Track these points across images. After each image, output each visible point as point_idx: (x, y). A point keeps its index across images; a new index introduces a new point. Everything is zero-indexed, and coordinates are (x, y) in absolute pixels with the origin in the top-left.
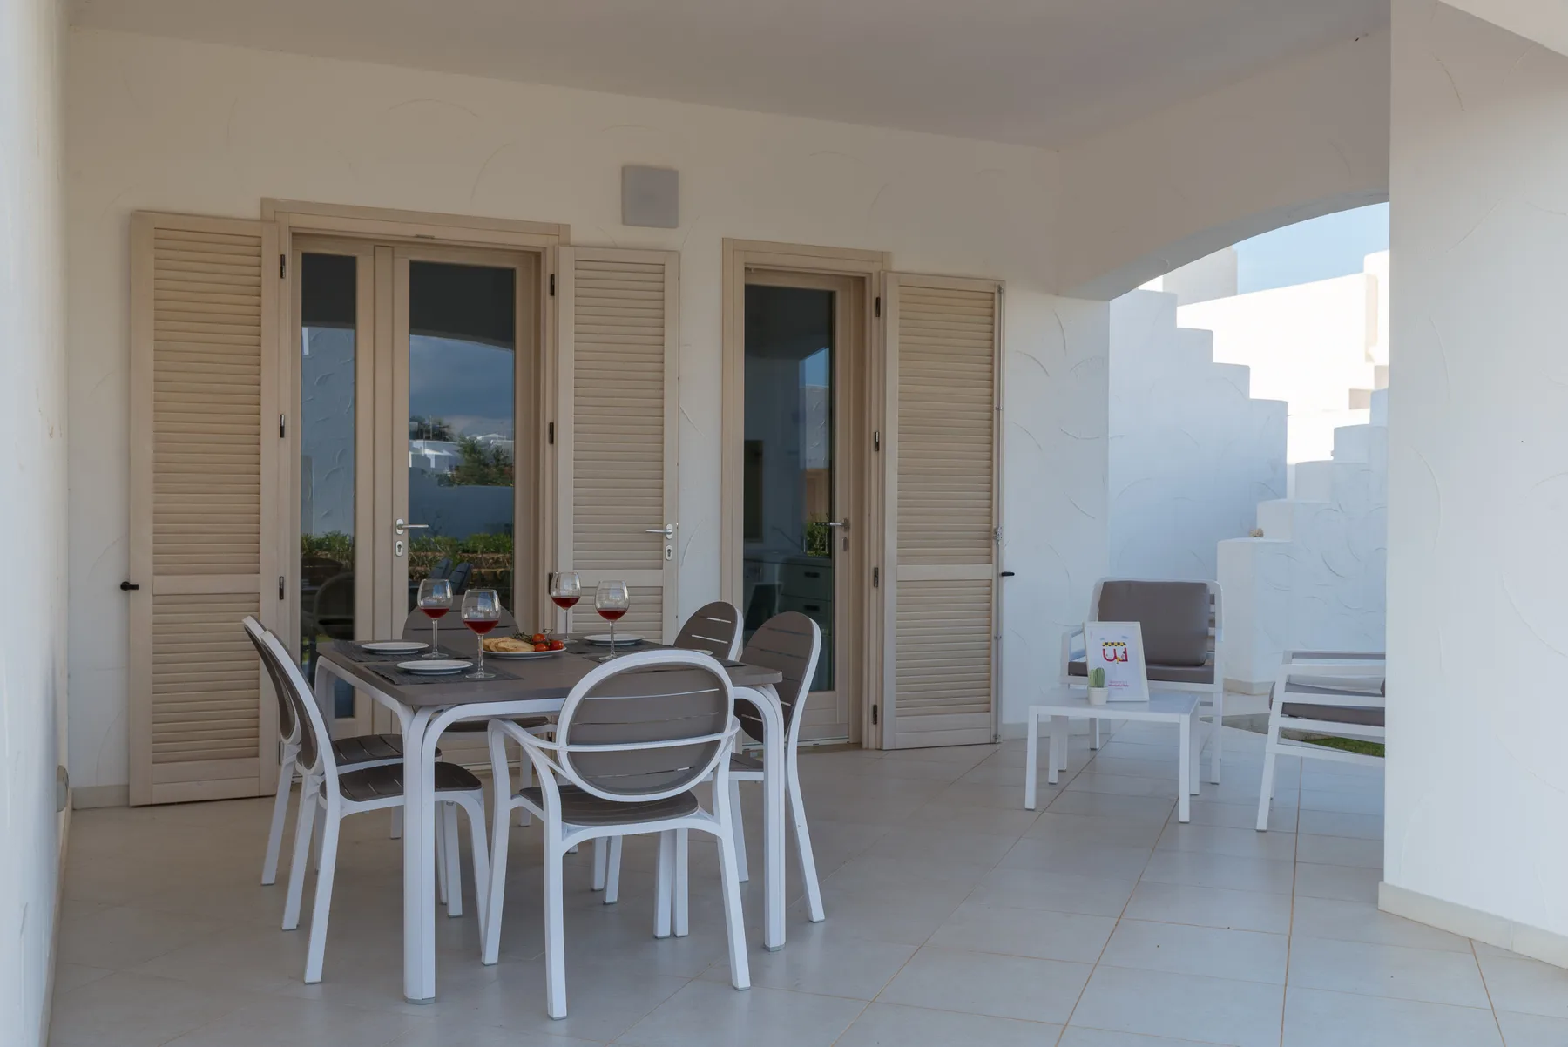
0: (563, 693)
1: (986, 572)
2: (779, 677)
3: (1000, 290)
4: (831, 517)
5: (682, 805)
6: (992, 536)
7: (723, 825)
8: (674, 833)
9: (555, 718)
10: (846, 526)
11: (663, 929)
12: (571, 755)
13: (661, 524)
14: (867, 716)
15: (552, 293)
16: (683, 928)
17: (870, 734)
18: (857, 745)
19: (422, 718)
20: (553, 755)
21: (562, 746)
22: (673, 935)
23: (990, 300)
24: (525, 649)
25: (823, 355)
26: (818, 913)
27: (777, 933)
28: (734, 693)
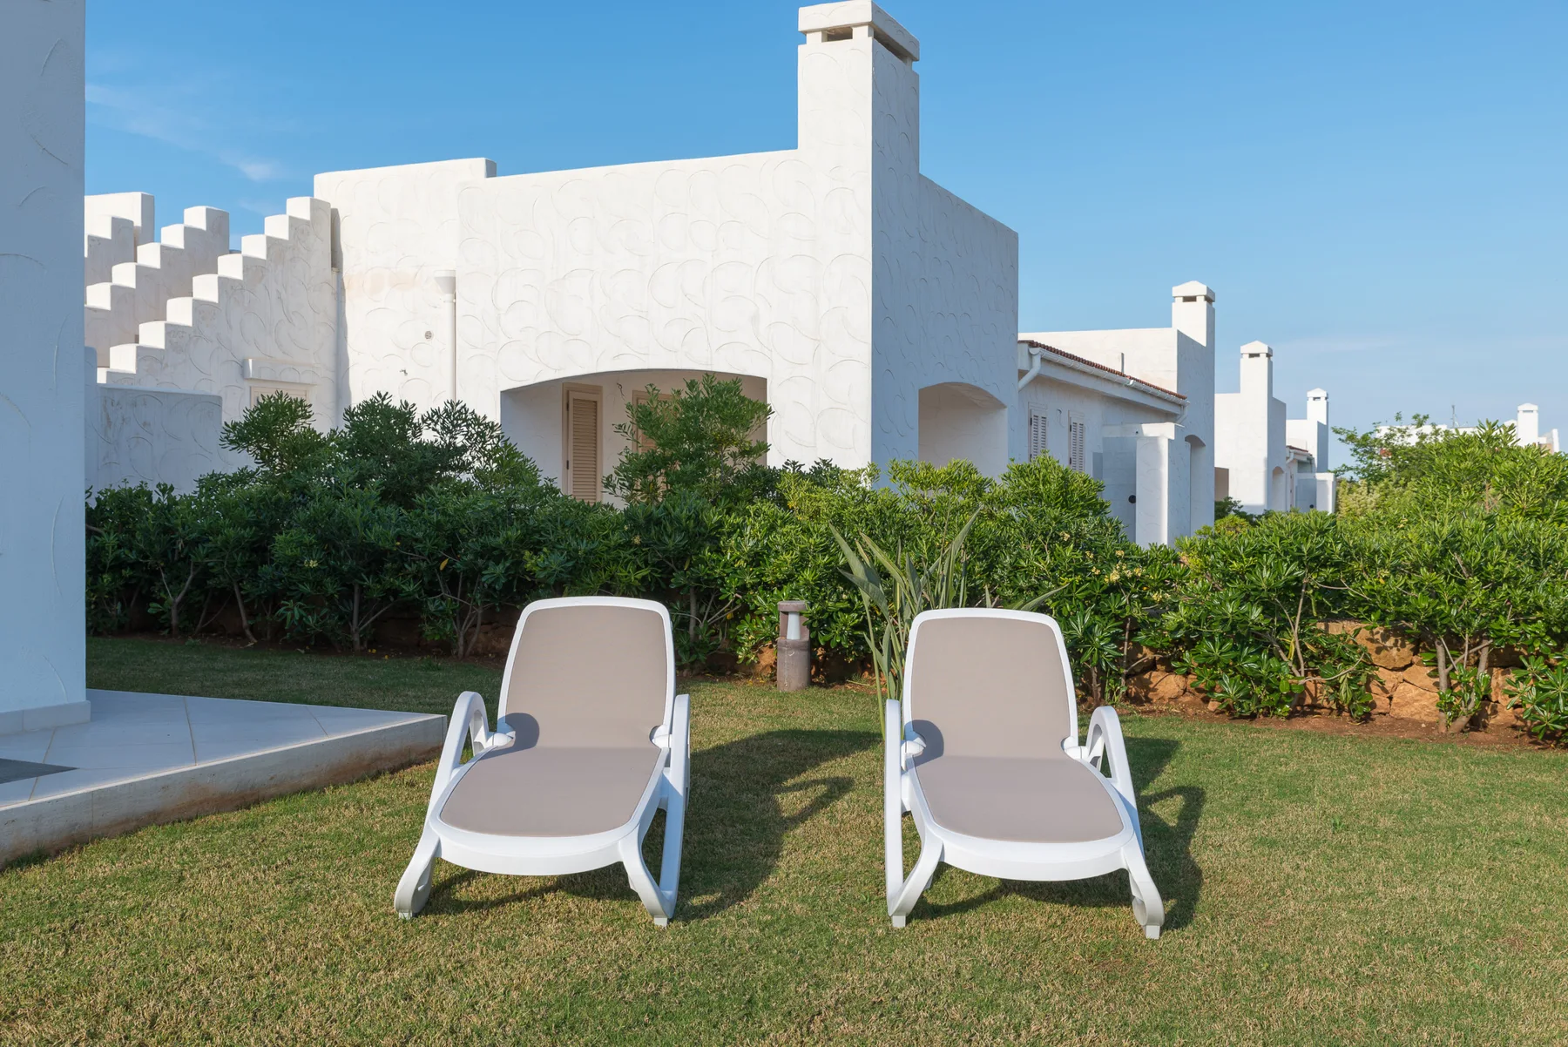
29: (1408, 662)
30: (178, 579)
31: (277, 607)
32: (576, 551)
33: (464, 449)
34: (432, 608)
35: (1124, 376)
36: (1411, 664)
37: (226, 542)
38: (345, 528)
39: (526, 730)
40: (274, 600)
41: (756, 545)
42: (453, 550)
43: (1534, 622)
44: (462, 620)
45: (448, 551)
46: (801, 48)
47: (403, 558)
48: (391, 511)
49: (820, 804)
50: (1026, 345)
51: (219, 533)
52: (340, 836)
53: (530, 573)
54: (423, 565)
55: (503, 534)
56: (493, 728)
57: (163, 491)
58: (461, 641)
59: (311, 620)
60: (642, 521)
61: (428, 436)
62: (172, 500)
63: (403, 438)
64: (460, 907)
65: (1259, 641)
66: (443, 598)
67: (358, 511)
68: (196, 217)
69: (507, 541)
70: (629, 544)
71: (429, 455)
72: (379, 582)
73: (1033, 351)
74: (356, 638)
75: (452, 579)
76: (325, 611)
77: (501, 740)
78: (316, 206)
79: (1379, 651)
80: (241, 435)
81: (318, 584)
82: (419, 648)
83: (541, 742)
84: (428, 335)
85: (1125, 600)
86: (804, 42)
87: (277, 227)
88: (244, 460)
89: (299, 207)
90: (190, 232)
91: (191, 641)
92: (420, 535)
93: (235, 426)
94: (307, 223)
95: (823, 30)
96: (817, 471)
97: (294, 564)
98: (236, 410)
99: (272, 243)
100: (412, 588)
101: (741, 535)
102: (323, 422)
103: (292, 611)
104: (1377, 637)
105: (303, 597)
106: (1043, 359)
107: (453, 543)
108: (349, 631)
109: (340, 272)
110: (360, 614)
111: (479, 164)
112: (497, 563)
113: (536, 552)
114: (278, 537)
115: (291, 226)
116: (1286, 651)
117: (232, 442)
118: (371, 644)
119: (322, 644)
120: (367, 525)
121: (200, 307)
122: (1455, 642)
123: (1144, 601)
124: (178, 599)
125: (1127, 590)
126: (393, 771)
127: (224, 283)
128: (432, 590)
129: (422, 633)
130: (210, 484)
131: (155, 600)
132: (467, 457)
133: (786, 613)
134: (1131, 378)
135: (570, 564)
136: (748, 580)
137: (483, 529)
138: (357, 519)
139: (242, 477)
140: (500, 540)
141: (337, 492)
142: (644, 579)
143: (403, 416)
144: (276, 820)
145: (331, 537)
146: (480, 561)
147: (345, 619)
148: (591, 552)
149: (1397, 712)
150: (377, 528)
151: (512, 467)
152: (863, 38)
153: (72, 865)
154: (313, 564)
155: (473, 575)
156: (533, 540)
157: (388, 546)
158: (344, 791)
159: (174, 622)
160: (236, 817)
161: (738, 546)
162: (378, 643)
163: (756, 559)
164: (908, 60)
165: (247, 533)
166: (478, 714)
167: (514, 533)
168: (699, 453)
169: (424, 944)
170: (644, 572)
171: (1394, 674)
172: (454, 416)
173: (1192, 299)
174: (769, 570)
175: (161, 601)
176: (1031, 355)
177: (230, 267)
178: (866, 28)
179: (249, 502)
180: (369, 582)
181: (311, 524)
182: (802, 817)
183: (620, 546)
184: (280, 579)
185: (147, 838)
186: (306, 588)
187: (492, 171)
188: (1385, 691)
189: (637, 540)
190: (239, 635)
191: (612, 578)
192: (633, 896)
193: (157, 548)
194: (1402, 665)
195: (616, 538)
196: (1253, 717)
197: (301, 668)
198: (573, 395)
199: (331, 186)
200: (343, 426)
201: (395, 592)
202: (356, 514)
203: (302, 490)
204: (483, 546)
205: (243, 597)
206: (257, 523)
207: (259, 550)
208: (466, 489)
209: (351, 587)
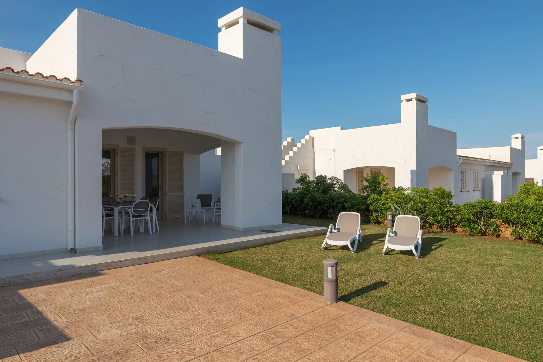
0: (132, 205)
1: (181, 194)
2: (154, 203)
3: (183, 153)
4: (158, 186)
5: (144, 216)
6: (182, 189)
7: (149, 218)
8: (142, 219)
9: (131, 207)
10: (161, 187)
11: (141, 232)
12: (133, 211)
13: (134, 187)
14: (164, 214)
15: (117, 155)
16: (143, 231)
17: (164, 217)
18: (163, 219)
19: (116, 208)
20: (131, 211)
21: (132, 210)
22: (142, 232)
23: (182, 155)
24: (123, 202)
25: (157, 158)
26: (158, 230)
27: (154, 231)
28: (150, 205)
29: (507, 227)
30: (289, 206)
31: (304, 211)
32: (353, 203)
33: (335, 184)
34: (329, 211)
35: (490, 160)
36: (508, 227)
37: (296, 200)
38: (315, 198)
39: (339, 230)
40: (304, 209)
41: (384, 202)
42: (333, 202)
43: (528, 220)
44: (335, 213)
45: (332, 202)
46: (401, 103)
47: (325, 203)
48: (323, 195)
49: (380, 242)
50: (459, 156)
51: (295, 198)
52: (315, 242)
53: (345, 206)
54: (328, 204)
55: (341, 200)
56: (335, 229)
57: (286, 191)
58: (334, 217)
59: (310, 213)
60: (364, 198)
61: (329, 181)
62: (288, 192)
63: (325, 182)
64: (329, 250)
65: (475, 222)
66: (331, 210)
67: (318, 195)
68: (289, 140)
69: (342, 201)
70: (362, 202)
71: (329, 185)
72: (321, 207)
73: (460, 158)
74: (317, 216)
75: (333, 207)
76: (312, 211)
77: (336, 231)
78: (310, 137)
79: (501, 225)
80: (298, 181)
81: (311, 207)
82: (327, 218)
83: (340, 231)
84: (330, 160)
85: (449, 214)
86: (402, 102)
87: (303, 141)
88: (299, 185)
89: (307, 137)
90: (288, 142)
91: (291, 216)
92: (327, 199)
93: (297, 179)
94: (308, 140)
95: (406, 100)
96: (399, 188)
97: (307, 204)
98: (297, 177)
99: (302, 144)
100: (326, 208)
101: (381, 201)
102: (311, 179)
103: (307, 211)
104: (501, 222)
105: (309, 209)
106: (463, 159)
107: (333, 201)
108: (316, 215)
109: (314, 149)
110: (318, 212)
111: (339, 128)
112: (340, 204)
113: (346, 203)
114: (305, 199)
115: (305, 141)
116: (480, 224)
117: (297, 182)
118: (320, 217)
119: (312, 217)
120: (319, 198)
121: (290, 157)
122: (513, 224)
123: (452, 214)
124: (289, 209)
125: (449, 212)
126: (322, 235)
127: (294, 152)
128: (329, 208)
129: (328, 216)
130: (294, 190)
131: (285, 209)
132: (336, 185)
133: (388, 214)
134: (492, 160)
135: (352, 205)
136: (382, 208)
137: (338, 199)
138: (317, 197)
139: (298, 189)
140: (340, 201)
141: (314, 191)
142: (365, 208)
143: (325, 178)
144: (307, 240)
145: (313, 199)
146: (337, 204)
147: (315, 213)
148: (356, 203)
149: (505, 236)
150: (321, 198)
151: (344, 187)
152: (414, 101)
153: (284, 242)
154: (310, 204)
155: (336, 206)
156: (346, 201)
157: (322, 201)
158: (316, 237)
159: (288, 212)
160: (302, 239)
161: (380, 203)
162: (321, 217)
163: (384, 205)
164: (425, 102)
165: (300, 198)
166: (333, 227)
167: (343, 200)
168: (376, 186)
169: (325, 252)
170: (364, 207)
171: (504, 229)
172: (334, 178)
173: (517, 138)
174: (386, 207)
175: (286, 209)
176: (460, 159)
177: (295, 149)
178: (415, 99)
179: (300, 193)
180: (319, 207)
181: (310, 197)
182: (375, 244)
183: (360, 202)
184: (305, 206)
185: (292, 240)
186: (309, 208)
187: (342, 129)
188: (502, 232)
189: (363, 201)
190: (299, 215)
191: (359, 207)
192: (349, 250)
193: (286, 201)
194: (506, 227)
195: (360, 201)
196: (474, 235)
197: (308, 220)
198: (358, 170)
199: (312, 133)
200: (315, 179)
201: (323, 209)
202: (317, 196)
203: (308, 191)
204: (338, 201)
205: (299, 209)
206: (301, 197)
207: (302, 201)
208: (336, 191)
209: (316, 208)
